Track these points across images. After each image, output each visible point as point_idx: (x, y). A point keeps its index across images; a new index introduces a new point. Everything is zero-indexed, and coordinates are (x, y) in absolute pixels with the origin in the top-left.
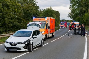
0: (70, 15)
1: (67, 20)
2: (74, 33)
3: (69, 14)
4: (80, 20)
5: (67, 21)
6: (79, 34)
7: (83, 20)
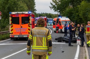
0: (54, 4)
1: (50, 14)
2: (56, 39)
3: (52, 2)
4: (72, 13)
5: (50, 16)
6: (67, 42)
7: (77, 14)
